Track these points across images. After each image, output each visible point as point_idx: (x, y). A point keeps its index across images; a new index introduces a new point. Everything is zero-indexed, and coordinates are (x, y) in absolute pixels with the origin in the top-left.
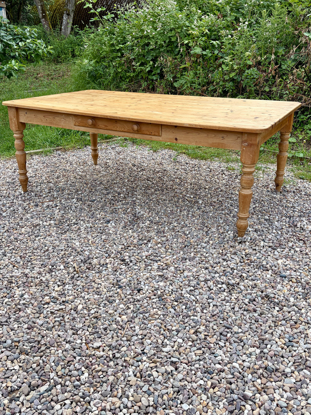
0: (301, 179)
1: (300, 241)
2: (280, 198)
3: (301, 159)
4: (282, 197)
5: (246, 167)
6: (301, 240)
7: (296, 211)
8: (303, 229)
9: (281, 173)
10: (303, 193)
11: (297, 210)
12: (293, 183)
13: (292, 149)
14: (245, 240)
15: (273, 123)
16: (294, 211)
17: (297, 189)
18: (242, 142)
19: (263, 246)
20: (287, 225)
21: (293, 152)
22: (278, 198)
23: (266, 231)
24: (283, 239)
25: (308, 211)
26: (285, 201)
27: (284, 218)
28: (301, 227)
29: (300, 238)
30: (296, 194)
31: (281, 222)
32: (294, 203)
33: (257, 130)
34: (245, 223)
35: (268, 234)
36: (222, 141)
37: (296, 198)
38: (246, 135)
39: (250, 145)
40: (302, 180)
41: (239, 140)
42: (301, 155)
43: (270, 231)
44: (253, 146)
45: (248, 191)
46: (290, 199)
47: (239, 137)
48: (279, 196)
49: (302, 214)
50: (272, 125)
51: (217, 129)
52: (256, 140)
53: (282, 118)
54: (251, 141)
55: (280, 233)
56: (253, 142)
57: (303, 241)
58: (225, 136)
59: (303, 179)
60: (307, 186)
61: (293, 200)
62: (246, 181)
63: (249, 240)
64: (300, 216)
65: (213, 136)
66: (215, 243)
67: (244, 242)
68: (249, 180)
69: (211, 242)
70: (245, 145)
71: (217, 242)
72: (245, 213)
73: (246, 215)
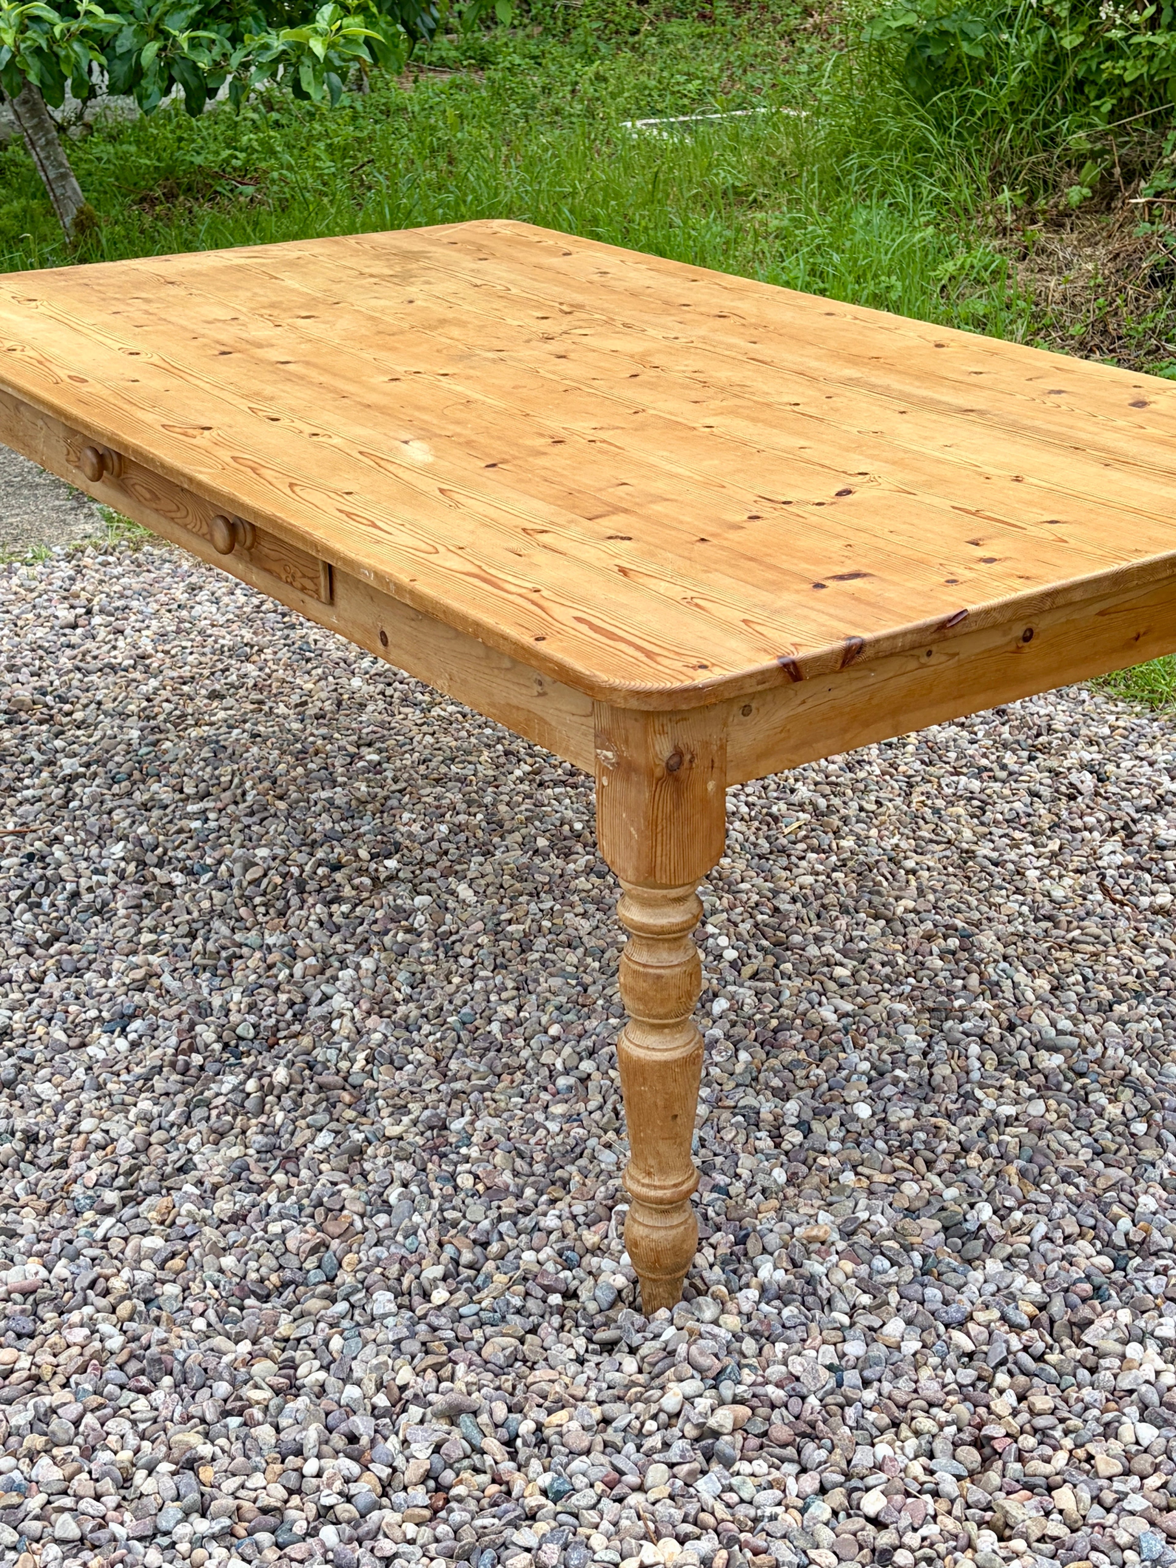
1: (967, 1451)
6: (981, 1442)
18: (595, 734)
20: (1026, 1310)
23: (853, 1309)
24: (869, 1396)
27: (1082, 1250)
29: (991, 1430)
31: (1030, 1271)
39: (626, 769)
41: (588, 726)
43: (868, 1320)
50: (789, 666)
52: (645, 745)
54: (627, 741)
55: (911, 1347)
56: (634, 755)
57: (991, 1452)
58: (546, 676)
66: (457, 1309)
67: (626, 1349)
68: (646, 975)
69: (439, 1296)
70: (606, 758)
71: (474, 1308)
72: (649, 1174)
73: (657, 1183)
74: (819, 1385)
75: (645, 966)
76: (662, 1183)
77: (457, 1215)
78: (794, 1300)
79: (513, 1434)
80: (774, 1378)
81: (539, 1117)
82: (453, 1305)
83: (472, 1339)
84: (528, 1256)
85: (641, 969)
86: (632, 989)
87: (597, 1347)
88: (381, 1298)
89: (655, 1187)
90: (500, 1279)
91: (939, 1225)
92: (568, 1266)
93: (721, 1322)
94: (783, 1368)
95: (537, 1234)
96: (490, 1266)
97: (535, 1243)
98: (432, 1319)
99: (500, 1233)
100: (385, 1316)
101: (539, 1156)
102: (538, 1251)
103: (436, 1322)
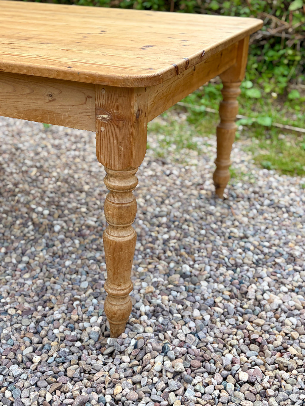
0: (264, 167)
1: (252, 346)
2: (222, 214)
3: (267, 128)
4: (226, 211)
5: (112, 176)
6: (254, 341)
7: (249, 250)
8: (260, 305)
9: (224, 163)
10: (267, 202)
11: (252, 248)
12: (250, 178)
13: (253, 110)
14: (123, 348)
15: (179, 61)
16: (245, 249)
17: (255, 192)
18: (96, 110)
19: (161, 371)
20: (227, 294)
21: (255, 114)
22: (218, 214)
23: (179, 311)
24: (211, 339)
25: (273, 250)
26: (229, 223)
27: (223, 270)
28: (256, 299)
29: (253, 336)
30: (253, 205)
31: (215, 281)
32: (246, 229)
33: (126, 80)
34: (122, 308)
35: (182, 322)
36: (49, 107)
37: (251, 215)
38: (104, 92)
39: (116, 120)
40: (266, 171)
41: (90, 106)
42: (267, 122)
43: (186, 314)
44: (122, 123)
45: (123, 233)
46: (240, 217)
47: (89, 97)
48: (219, 208)
49: (262, 256)
50: (176, 68)
51: (25, 72)
52: (130, 107)
53: (212, 50)
54: (117, 108)
55: (207, 317)
56: (122, 112)
57: (260, 344)
58: (55, 92)
59: (268, 168)
60: (275, 184)
61: (246, 220)
62: (115, 211)
63: (130, 350)
64: (257, 264)
65: (28, 91)
66: (46, 361)
67: (119, 353)
68: (123, 207)
69: (36, 359)
70: (103, 118)
71: (52, 359)
72: (120, 285)
73: (123, 288)
74: (193, 341)
75: (122, 204)
76: (125, 287)
77: (19, 325)
78: (159, 315)
79: (105, 403)
80: (176, 344)
81: (21, 281)
82: (44, 360)
83: (60, 371)
84: (56, 331)
85: (120, 206)
86: (116, 215)
87: (107, 356)
88: (13, 368)
89: (123, 290)
90: (54, 344)
91: (179, 276)
92: (72, 330)
93: (146, 331)
94: (177, 340)
95: (55, 322)
96: (45, 340)
97: (56, 325)
98: (40, 369)
99: (41, 326)
100: (20, 375)
101: (32, 294)
102: (58, 328)
103: (42, 370)
